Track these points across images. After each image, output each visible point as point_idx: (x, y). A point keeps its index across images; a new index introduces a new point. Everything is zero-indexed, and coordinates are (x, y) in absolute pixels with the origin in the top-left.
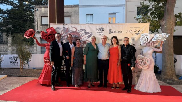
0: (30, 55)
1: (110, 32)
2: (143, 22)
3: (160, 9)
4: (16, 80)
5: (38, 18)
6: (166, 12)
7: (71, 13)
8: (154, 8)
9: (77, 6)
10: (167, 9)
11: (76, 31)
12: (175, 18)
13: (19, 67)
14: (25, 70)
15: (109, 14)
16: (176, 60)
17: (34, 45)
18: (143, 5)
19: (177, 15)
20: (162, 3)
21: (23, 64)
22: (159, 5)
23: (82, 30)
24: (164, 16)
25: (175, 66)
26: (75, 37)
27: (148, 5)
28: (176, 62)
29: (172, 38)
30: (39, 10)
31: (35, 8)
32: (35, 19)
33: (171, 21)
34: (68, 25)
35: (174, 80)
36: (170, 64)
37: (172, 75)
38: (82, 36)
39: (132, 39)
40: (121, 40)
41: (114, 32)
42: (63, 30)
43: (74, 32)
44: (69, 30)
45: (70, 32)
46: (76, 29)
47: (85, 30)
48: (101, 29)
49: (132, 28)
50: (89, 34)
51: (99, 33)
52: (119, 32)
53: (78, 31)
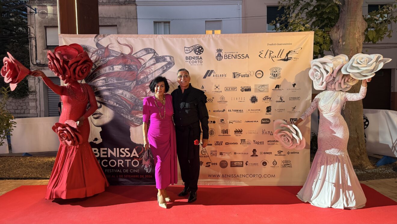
6: (345, 9)
7: (119, 18)
9: (132, 2)
11: (130, 54)
12: (365, 25)
16: (367, 121)
17: (30, 97)
23: (148, 51)
26: (128, 70)
30: (40, 12)
31: (28, 6)
32: (30, 32)
33: (356, 31)
34: (109, 38)
35: (367, 168)
36: (356, 132)
37: (360, 156)
38: (148, 68)
39: (273, 74)
40: (245, 76)
41: (229, 56)
42: (94, 50)
43: (125, 56)
44: (112, 51)
45: (113, 56)
46: (132, 49)
47: (155, 52)
48: (197, 49)
49: (272, 44)
50: (165, 60)
51: (192, 57)
52: (241, 56)
53: (136, 53)
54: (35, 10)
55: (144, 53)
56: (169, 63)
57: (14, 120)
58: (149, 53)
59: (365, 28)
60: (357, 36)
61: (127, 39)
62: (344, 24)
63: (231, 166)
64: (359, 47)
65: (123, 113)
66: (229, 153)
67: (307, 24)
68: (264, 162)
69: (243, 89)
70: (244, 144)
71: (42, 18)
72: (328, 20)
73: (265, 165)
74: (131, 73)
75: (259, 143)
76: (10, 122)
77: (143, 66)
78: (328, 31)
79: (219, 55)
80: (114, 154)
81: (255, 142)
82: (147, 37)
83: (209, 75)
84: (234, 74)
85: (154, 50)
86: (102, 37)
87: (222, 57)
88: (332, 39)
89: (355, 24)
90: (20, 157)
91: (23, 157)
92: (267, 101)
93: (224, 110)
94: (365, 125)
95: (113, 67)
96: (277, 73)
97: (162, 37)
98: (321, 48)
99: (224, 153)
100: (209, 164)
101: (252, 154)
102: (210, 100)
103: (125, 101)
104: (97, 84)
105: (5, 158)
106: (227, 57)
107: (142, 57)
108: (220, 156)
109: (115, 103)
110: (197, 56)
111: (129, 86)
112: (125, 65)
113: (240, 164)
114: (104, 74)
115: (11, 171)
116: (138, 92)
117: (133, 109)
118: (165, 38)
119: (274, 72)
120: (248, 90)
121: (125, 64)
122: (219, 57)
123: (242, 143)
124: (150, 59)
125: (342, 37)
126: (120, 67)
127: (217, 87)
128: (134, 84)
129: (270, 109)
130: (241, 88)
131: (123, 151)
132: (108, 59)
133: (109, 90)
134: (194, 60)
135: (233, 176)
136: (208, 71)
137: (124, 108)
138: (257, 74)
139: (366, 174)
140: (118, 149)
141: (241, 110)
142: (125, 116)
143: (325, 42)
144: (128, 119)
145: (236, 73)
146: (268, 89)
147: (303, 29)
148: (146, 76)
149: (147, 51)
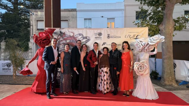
0: (24, 61)
1: (108, 37)
2: (142, 27)
3: (159, 13)
4: (8, 88)
5: (34, 22)
6: (165, 16)
7: (69, 17)
8: (153, 12)
9: (74, 10)
10: (165, 14)
11: (73, 36)
12: (174, 23)
13: (12, 74)
14: (18, 77)
15: (107, 19)
17: (29, 51)
18: (142, 10)
19: (176, 20)
20: (161, 8)
21: (16, 71)
22: (158, 10)
24: (162, 20)
25: (174, 71)
26: (72, 42)
27: (146, 9)
28: (176, 67)
29: (172, 43)
30: (35, 14)
32: (30, 23)
33: (170, 26)
34: (65, 30)
35: (174, 86)
36: (170, 70)
37: (172, 80)
40: (119, 45)
42: (59, 34)
43: (71, 36)
44: (66, 35)
46: (74, 34)
47: (83, 35)
48: (99, 34)
49: (130, 32)
50: (86, 38)
51: (97, 37)
52: (117, 37)
61: (72, 30)
62: (165, 23)
71: (36, 17)
89: (169, 23)
91: (27, 76)
95: (66, 41)
96: (132, 44)
106: (112, 37)
107: (78, 37)
124: (81, 38)
125: (164, 28)
126: (69, 41)
136: (104, 43)
143: (156, 30)
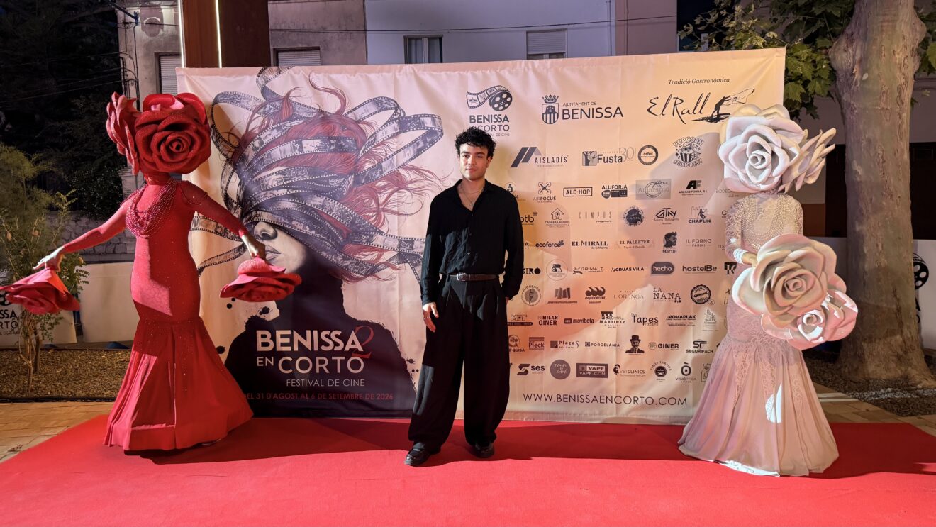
1: (550, 113)
5: (141, 63)
7: (324, 30)
11: (339, 113)
16: (924, 268)
23: (380, 103)
26: (335, 151)
30: (145, 21)
31: (120, 9)
32: (124, 68)
33: (896, 46)
34: (291, 75)
35: (919, 386)
36: (895, 296)
37: (904, 355)
38: (383, 143)
39: (681, 154)
40: (614, 159)
41: (575, 112)
42: (258, 104)
43: (329, 117)
44: (297, 107)
45: (302, 118)
46: (343, 100)
47: (398, 107)
48: (496, 97)
49: (681, 82)
50: (420, 125)
51: (484, 117)
52: (603, 111)
53: (353, 110)
54: (136, 18)
55: (372, 108)
56: (431, 133)
57: (85, 268)
58: (383, 109)
59: (920, 38)
60: (899, 57)
61: (334, 76)
62: (867, 29)
63: (578, 375)
64: (904, 86)
65: (327, 251)
66: (573, 343)
67: (772, 31)
68: (659, 368)
69: (608, 191)
70: (609, 322)
71: (151, 35)
72: (825, 19)
73: (661, 374)
74: (343, 157)
75: (645, 320)
76: (75, 272)
77: (371, 140)
78: (827, 49)
79: (550, 111)
80: (307, 344)
81: (636, 318)
82: (379, 72)
83: (526, 160)
84: (586, 156)
85: (395, 102)
86: (275, 73)
87: (556, 115)
88: (835, 67)
89: (894, 27)
90: (101, 351)
91: (108, 351)
92: (666, 219)
93: (561, 243)
94: (917, 278)
95: (300, 143)
96: (691, 151)
97: (414, 71)
98: (807, 90)
99: (560, 342)
100: (526, 368)
101: (629, 346)
102: (527, 220)
103: (330, 223)
104: (265, 183)
105: (68, 352)
106: (568, 114)
107: (367, 120)
108: (552, 349)
109: (307, 228)
110: (498, 113)
111: (338, 187)
112: (329, 139)
113: (600, 370)
114: (279, 161)
115: (80, 383)
116: (358, 200)
117: (348, 239)
118: (420, 72)
119: (686, 149)
120: (620, 193)
121: (328, 137)
122: (548, 115)
123: (604, 321)
124: (385, 124)
125: (860, 61)
126: (317, 142)
127: (544, 188)
128: (349, 183)
129: (675, 239)
130: (604, 190)
131: (326, 336)
132: (288, 125)
133: (293, 196)
134: (490, 124)
135: (584, 398)
136: (524, 150)
137: (329, 238)
138: (642, 155)
139: (917, 398)
140: (315, 332)
141: (603, 243)
142: (330, 258)
143: (817, 75)
144: (336, 264)
145: (591, 153)
146: (669, 190)
147: (760, 44)
148: (376, 162)
149: (378, 104)
